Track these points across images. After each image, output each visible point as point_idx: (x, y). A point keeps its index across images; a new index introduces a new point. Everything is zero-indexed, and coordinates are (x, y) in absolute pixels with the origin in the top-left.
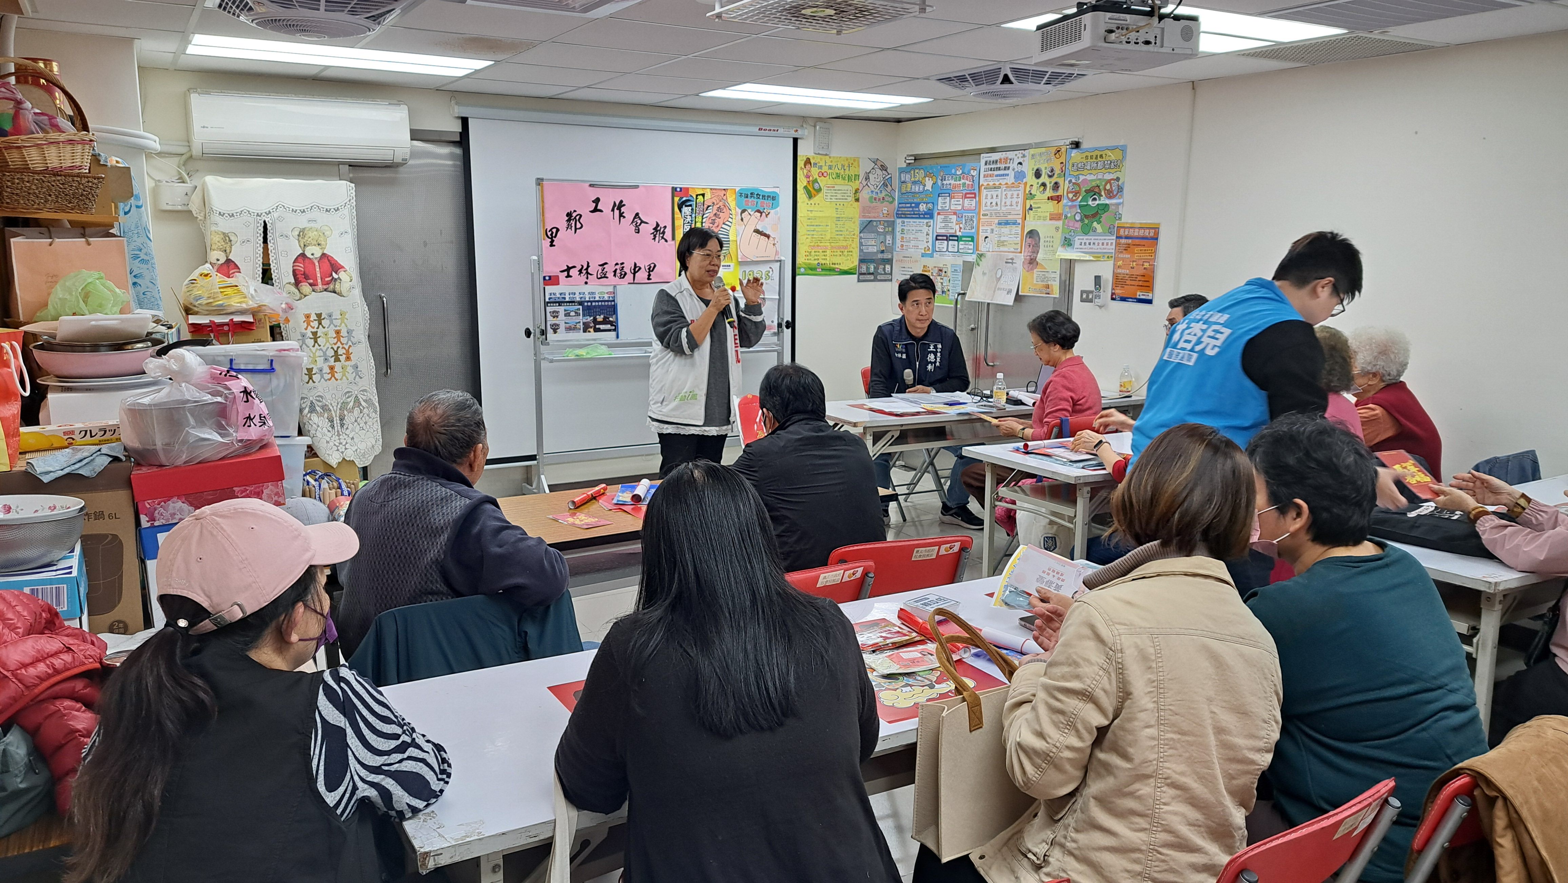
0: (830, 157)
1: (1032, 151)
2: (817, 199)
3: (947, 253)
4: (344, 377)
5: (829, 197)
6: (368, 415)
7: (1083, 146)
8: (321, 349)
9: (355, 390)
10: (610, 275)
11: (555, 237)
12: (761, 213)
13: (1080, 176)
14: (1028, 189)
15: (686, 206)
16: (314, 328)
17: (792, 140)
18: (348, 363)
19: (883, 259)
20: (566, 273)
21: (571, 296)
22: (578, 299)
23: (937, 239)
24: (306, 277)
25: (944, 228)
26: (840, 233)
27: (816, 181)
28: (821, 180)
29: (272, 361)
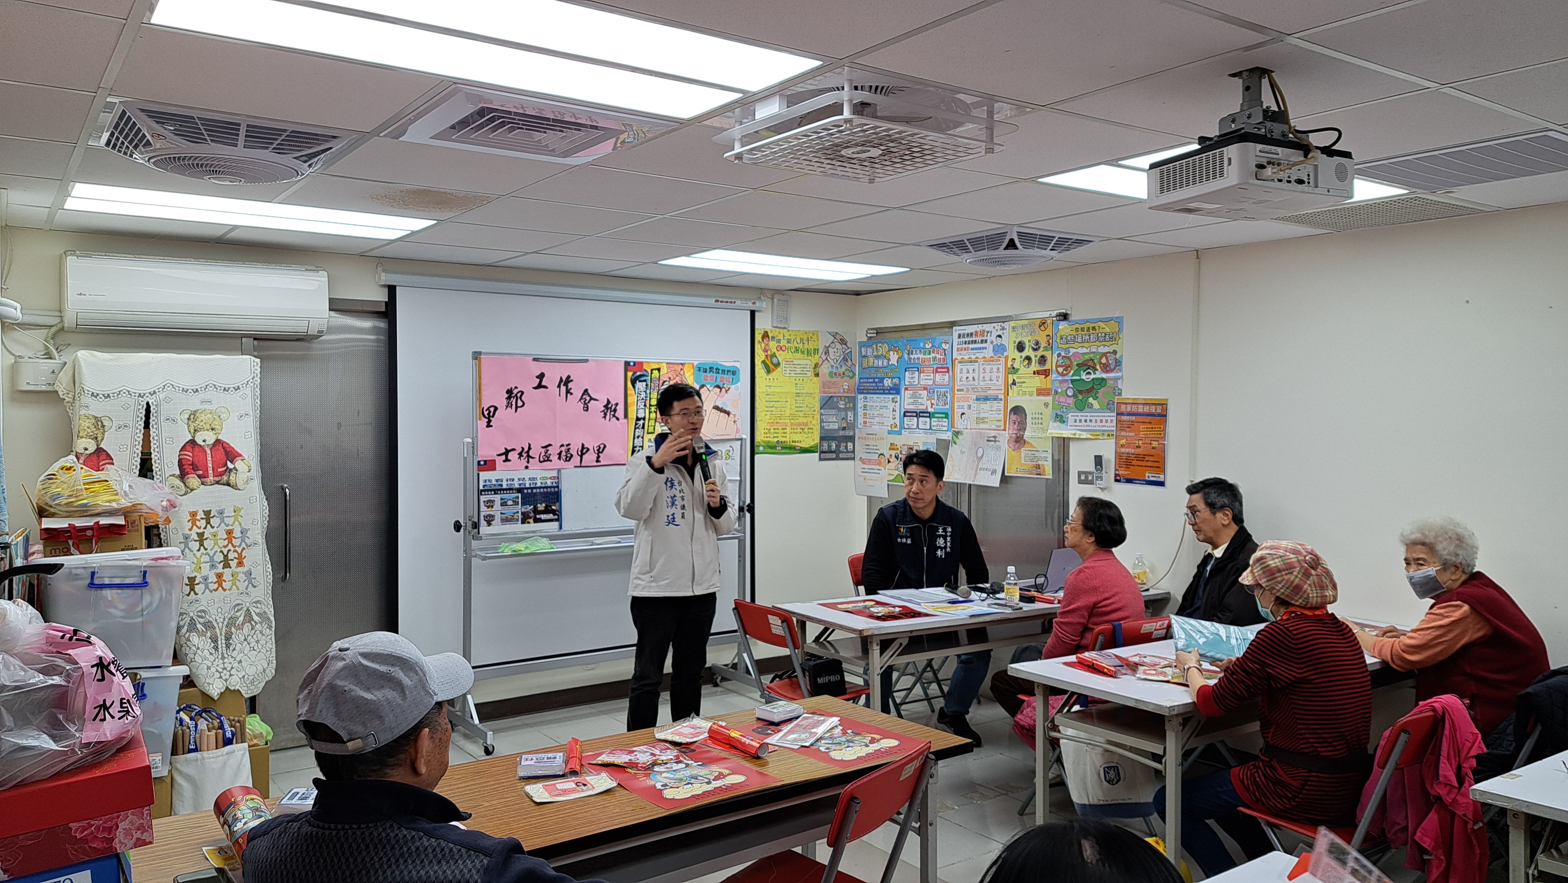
0: (788, 331)
1: (1012, 324)
2: (775, 374)
3: (917, 430)
4: (234, 587)
5: (788, 372)
6: (261, 632)
7: (1072, 318)
8: (208, 554)
9: (246, 601)
10: (555, 458)
11: (493, 416)
12: (721, 389)
13: (1071, 350)
14: (1010, 364)
15: (640, 381)
16: (200, 528)
17: (749, 312)
18: (240, 569)
19: (845, 436)
20: (503, 457)
21: (509, 482)
22: (517, 486)
23: (905, 416)
24: (195, 468)
25: (913, 404)
26: (801, 409)
27: (774, 355)
28: (779, 355)
29: (145, 572)
